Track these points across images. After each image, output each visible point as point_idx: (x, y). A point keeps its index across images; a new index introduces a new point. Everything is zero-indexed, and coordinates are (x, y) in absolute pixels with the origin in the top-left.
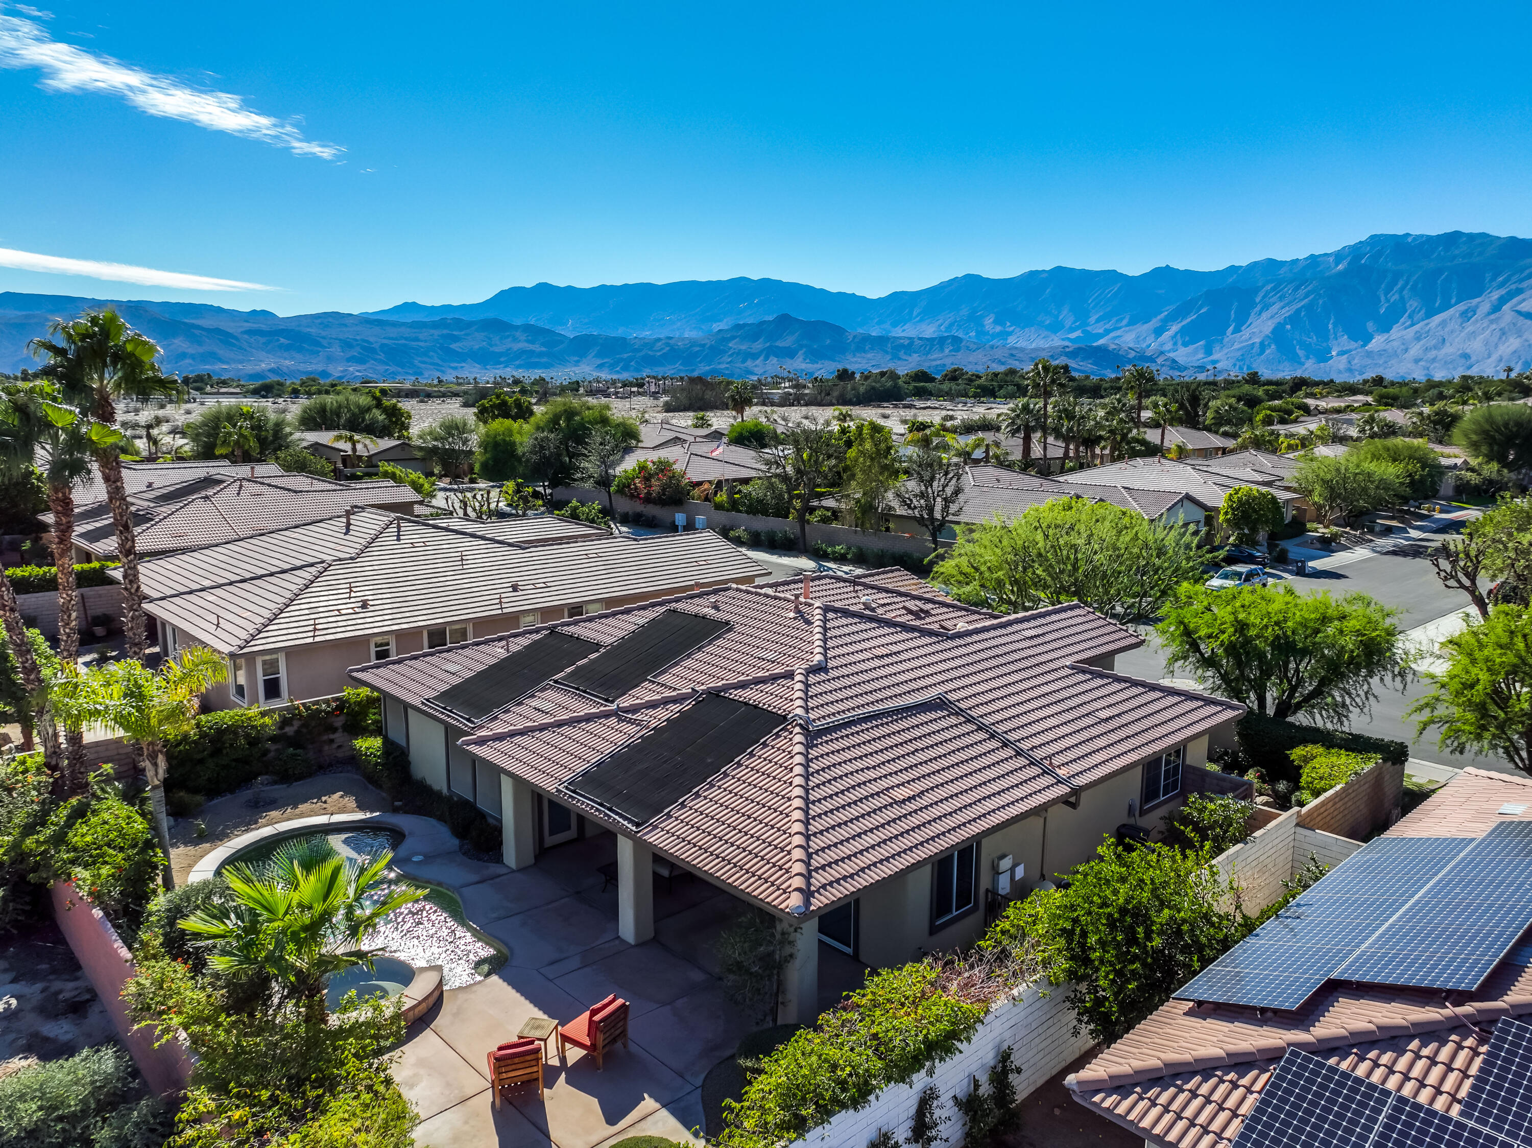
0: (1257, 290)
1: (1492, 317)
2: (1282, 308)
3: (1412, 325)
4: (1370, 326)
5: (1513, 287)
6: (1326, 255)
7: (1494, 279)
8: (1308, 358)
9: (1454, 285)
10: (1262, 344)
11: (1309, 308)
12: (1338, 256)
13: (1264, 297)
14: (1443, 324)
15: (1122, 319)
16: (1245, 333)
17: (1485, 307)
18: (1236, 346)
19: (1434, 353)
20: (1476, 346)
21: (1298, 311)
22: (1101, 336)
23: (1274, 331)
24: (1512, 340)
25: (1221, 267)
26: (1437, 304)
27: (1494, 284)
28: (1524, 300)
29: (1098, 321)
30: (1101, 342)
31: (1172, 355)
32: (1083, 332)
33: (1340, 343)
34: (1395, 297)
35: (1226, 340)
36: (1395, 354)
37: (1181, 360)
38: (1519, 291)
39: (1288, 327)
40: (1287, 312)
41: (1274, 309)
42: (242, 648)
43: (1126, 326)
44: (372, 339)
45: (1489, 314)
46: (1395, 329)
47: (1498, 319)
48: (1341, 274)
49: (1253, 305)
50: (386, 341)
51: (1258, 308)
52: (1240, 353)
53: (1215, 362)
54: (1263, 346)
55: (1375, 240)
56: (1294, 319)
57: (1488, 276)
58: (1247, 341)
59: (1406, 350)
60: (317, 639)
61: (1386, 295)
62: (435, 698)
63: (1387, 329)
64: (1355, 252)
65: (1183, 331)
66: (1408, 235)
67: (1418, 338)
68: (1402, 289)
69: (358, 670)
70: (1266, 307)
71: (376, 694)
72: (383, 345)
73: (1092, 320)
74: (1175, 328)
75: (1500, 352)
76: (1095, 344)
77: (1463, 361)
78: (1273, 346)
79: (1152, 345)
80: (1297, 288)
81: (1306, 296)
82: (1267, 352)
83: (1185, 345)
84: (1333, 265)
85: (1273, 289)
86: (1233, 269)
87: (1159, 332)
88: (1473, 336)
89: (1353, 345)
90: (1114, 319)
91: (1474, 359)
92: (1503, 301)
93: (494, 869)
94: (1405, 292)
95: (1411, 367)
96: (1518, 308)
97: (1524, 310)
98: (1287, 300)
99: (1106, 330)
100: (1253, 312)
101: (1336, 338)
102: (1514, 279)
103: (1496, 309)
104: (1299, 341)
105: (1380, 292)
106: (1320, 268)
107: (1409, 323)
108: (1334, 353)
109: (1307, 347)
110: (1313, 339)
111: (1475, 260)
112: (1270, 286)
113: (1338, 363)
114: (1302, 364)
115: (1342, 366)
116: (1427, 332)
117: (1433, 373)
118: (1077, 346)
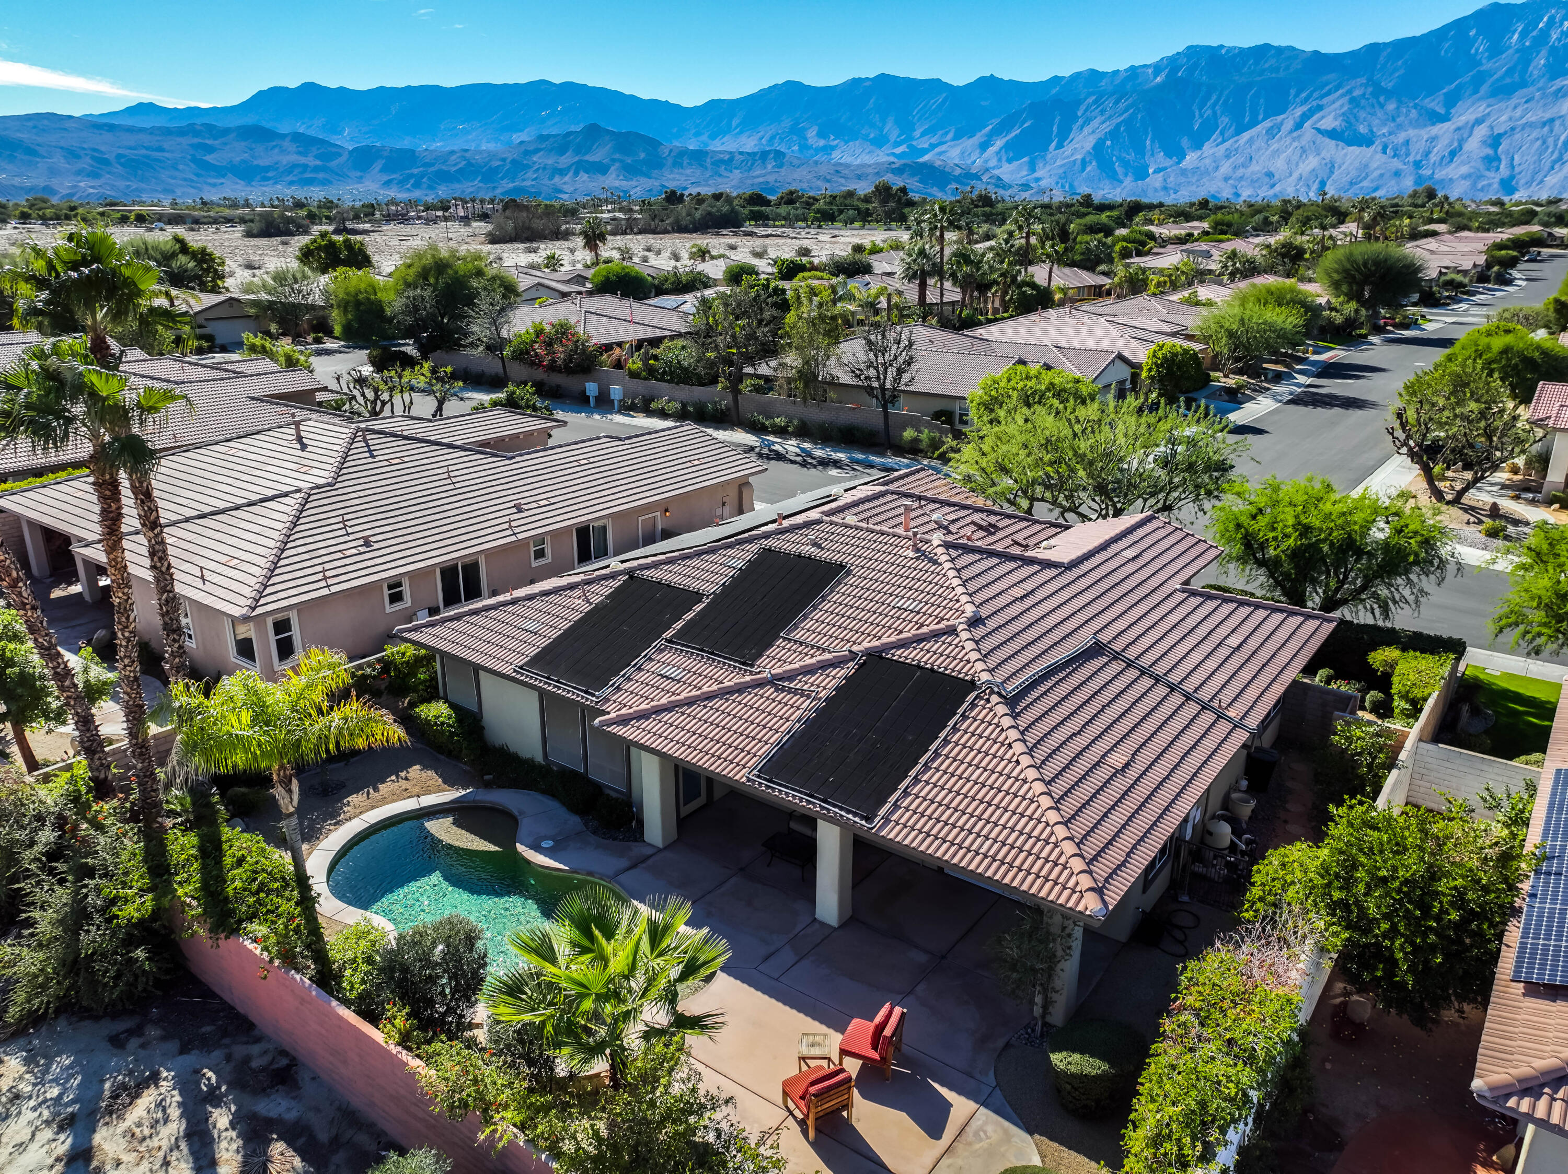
0: (1079, 103)
1: (1295, 134)
2: (1103, 122)
3: (1224, 141)
4: (1185, 142)
5: (1315, 103)
6: (1145, 66)
7: (1297, 95)
8: (1126, 175)
9: (1262, 101)
10: (1083, 160)
11: (1128, 122)
12: (1157, 68)
13: (1086, 111)
14: (1251, 141)
15: (947, 133)
16: (1068, 149)
17: (1289, 125)
18: (1059, 163)
19: (1240, 172)
20: (1279, 165)
21: (1118, 126)
22: (925, 151)
23: (1095, 147)
24: (1311, 158)
25: (1045, 77)
26: (1247, 119)
27: (1298, 100)
28: (1323, 117)
29: (923, 134)
30: (926, 158)
31: (997, 172)
32: (909, 146)
33: (1157, 161)
34: (1208, 113)
35: (1049, 156)
36: (1207, 172)
37: (1006, 178)
38: (1320, 108)
39: (1109, 143)
40: (1107, 127)
41: (1095, 123)
42: (254, 609)
43: (952, 140)
44: (103, 149)
45: (1291, 131)
46: (1207, 146)
47: (1299, 137)
48: (1160, 87)
49: (1075, 118)
50: (121, 151)
51: (1080, 121)
52: (1061, 171)
53: (1037, 180)
54: (1084, 163)
55: (1192, 51)
56: (1114, 134)
57: (1293, 92)
58: (1068, 157)
59: (1217, 168)
60: (334, 589)
61: (1200, 110)
62: (526, 664)
63: (1198, 146)
64: (1172, 63)
65: (1007, 146)
66: (1222, 46)
67: (1228, 157)
68: (1214, 105)
69: (409, 630)
70: (1088, 121)
71: (423, 652)
72: (119, 156)
73: (917, 133)
74: (999, 143)
75: (1300, 171)
76: (921, 160)
77: (1267, 179)
78: (1094, 163)
79: (977, 162)
80: (1117, 102)
81: (1126, 110)
82: (1088, 169)
83: (1009, 161)
84: (1151, 77)
85: (1095, 102)
86: (1056, 80)
87: (984, 146)
88: (1276, 153)
89: (1168, 162)
90: (940, 133)
91: (1277, 177)
92: (1305, 117)
93: (638, 850)
94: (1217, 108)
95: (1221, 184)
96: (1318, 126)
97: (1323, 127)
98: (1107, 114)
99: (931, 144)
100: (1075, 127)
101: (1152, 155)
102: (1315, 95)
103: (1299, 126)
104: (1119, 159)
105: (1195, 108)
106: (1140, 80)
107: (1220, 140)
108: (1151, 171)
109: (1126, 164)
110: (1131, 156)
111: (1282, 74)
112: (1091, 100)
113: (1155, 181)
114: (1121, 182)
115: (1158, 184)
116: (1236, 150)
117: (1240, 192)
118: (903, 161)
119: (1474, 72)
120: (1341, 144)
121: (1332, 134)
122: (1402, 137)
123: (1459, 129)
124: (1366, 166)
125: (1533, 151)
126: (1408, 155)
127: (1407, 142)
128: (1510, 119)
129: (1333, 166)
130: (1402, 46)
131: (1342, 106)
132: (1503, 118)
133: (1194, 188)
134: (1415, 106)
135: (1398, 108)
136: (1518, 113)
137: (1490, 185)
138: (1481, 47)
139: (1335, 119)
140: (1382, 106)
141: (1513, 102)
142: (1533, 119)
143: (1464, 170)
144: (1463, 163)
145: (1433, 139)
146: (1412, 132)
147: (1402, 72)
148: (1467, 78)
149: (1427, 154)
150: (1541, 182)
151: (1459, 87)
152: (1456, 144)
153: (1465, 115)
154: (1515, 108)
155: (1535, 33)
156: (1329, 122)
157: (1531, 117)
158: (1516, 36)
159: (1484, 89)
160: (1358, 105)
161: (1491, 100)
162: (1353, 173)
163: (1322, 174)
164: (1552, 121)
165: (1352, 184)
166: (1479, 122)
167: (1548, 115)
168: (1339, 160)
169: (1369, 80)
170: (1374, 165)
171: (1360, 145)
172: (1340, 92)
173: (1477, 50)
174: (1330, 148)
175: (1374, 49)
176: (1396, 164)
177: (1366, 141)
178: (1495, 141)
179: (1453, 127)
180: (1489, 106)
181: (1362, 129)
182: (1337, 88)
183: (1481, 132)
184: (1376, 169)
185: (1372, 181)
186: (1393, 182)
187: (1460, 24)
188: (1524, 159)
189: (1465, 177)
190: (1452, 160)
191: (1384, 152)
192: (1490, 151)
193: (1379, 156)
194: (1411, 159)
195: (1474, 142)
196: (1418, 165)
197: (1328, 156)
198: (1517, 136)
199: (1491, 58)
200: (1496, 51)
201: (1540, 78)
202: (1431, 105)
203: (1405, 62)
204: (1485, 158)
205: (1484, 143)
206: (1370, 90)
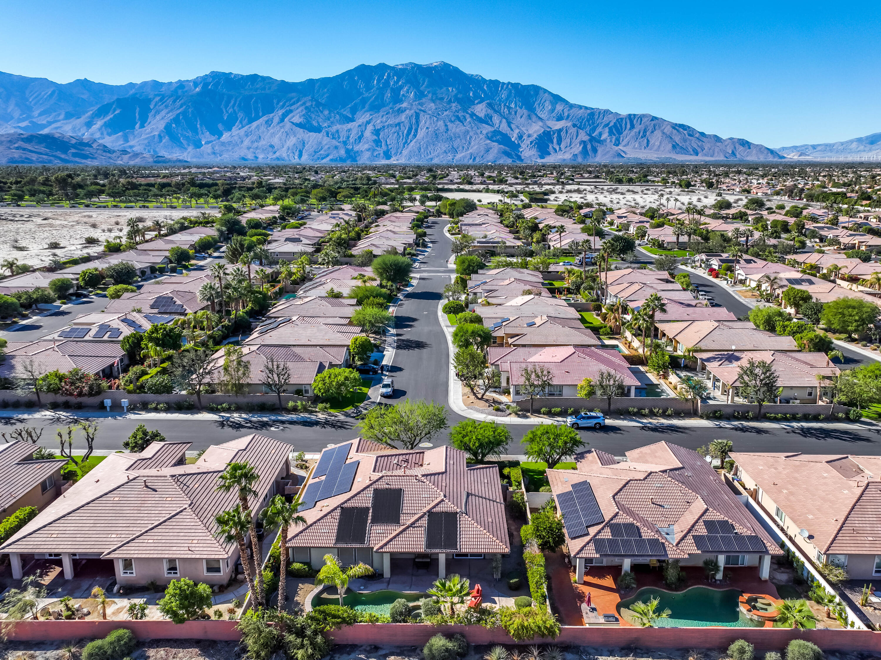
0: (150, 101)
1: (281, 125)
2: (168, 113)
3: (243, 127)
4: (220, 127)
5: (288, 108)
6: (187, 81)
7: (278, 103)
8: (189, 145)
9: (259, 105)
10: (159, 135)
11: (184, 113)
12: (195, 83)
13: (155, 105)
14: (258, 127)
15: (59, 115)
16: (148, 128)
17: (276, 120)
18: (144, 137)
19: (256, 144)
20: (275, 141)
21: (178, 115)
22: (44, 127)
23: (166, 128)
24: (292, 138)
25: (124, 83)
26: (253, 116)
27: (279, 106)
28: (294, 116)
29: (40, 115)
30: (45, 131)
31: (101, 141)
32: (30, 122)
33: (206, 137)
34: (231, 110)
35: (136, 133)
36: (237, 144)
37: (109, 145)
38: (291, 111)
39: (174, 125)
40: (171, 116)
41: (163, 113)
43: (63, 120)
45: (279, 123)
46: (234, 129)
47: (283, 126)
48: (199, 94)
49: (150, 110)
51: (153, 112)
52: (146, 142)
53: (131, 147)
54: (160, 137)
55: (215, 75)
56: (176, 120)
57: (275, 101)
58: (149, 133)
59: (242, 142)
61: (226, 109)
63: (230, 129)
64: (204, 81)
65: (106, 125)
66: (231, 73)
67: (247, 135)
68: (233, 106)
70: (158, 112)
73: (36, 113)
74: (99, 123)
75: (288, 145)
76: (41, 132)
77: (271, 149)
78: (167, 138)
79: (86, 135)
80: (174, 101)
81: (181, 106)
82: (164, 141)
83: (109, 135)
84: (193, 88)
85: (161, 100)
86: (132, 85)
87: (89, 124)
88: (273, 135)
89: (213, 138)
90: (54, 114)
91: (276, 148)
92: (284, 116)
94: (235, 108)
95: (246, 151)
96: (292, 120)
97: (294, 122)
98: (170, 108)
99: (48, 122)
100: (150, 115)
101: (203, 133)
102: (287, 104)
103: (282, 120)
104: (182, 135)
105: (222, 106)
106: (185, 90)
107: (240, 126)
108: (203, 143)
109: (187, 138)
110: (190, 134)
111: (267, 91)
112: (158, 99)
113: (207, 149)
114: (186, 149)
115: (209, 151)
116: (251, 132)
117: (257, 156)
118: (30, 133)
119: (360, 98)
120: (306, 131)
121: (299, 125)
122: (334, 129)
123: (360, 126)
124: (320, 143)
125: (394, 138)
126: (339, 138)
127: (337, 131)
128: (382, 122)
129: (304, 143)
130: (325, 81)
131: (302, 111)
132: (378, 121)
133: (231, 153)
134: (338, 113)
135: (329, 113)
136: (384, 119)
137: (379, 154)
138: (361, 85)
139: (300, 117)
140: (322, 112)
141: (381, 113)
142: (391, 123)
143: (366, 146)
144: (365, 143)
145: (349, 130)
146: (338, 127)
147: (327, 95)
148: (357, 101)
149: (348, 137)
150: (401, 153)
151: (356, 105)
152: (360, 133)
153: (362, 118)
154: (382, 117)
155: (383, 81)
156: (297, 119)
157: (390, 122)
158: (375, 82)
159: (367, 107)
160: (310, 111)
161: (371, 112)
162: (315, 147)
163: (300, 147)
164: (399, 124)
165: (315, 152)
166: (368, 122)
167: (397, 121)
168: (306, 140)
169: (313, 98)
170: (324, 142)
171: (315, 132)
172: (300, 103)
173: (360, 86)
174: (301, 133)
175: (311, 82)
176: (335, 142)
177: (318, 130)
178: (377, 132)
179: (357, 125)
180: (371, 115)
181: (315, 123)
182: (298, 101)
183: (370, 127)
184: (326, 144)
185: (325, 151)
186: (335, 152)
187: (349, 73)
188: (392, 141)
189: (368, 150)
190: (360, 141)
191: (328, 136)
192: (375, 137)
193: (325, 138)
194: (341, 140)
195: (368, 133)
196: (345, 143)
197: (300, 137)
198: (386, 130)
199: (367, 91)
200: (368, 88)
201: (390, 102)
202: (345, 113)
203: (328, 90)
204: (375, 141)
205: (373, 133)
206: (314, 103)
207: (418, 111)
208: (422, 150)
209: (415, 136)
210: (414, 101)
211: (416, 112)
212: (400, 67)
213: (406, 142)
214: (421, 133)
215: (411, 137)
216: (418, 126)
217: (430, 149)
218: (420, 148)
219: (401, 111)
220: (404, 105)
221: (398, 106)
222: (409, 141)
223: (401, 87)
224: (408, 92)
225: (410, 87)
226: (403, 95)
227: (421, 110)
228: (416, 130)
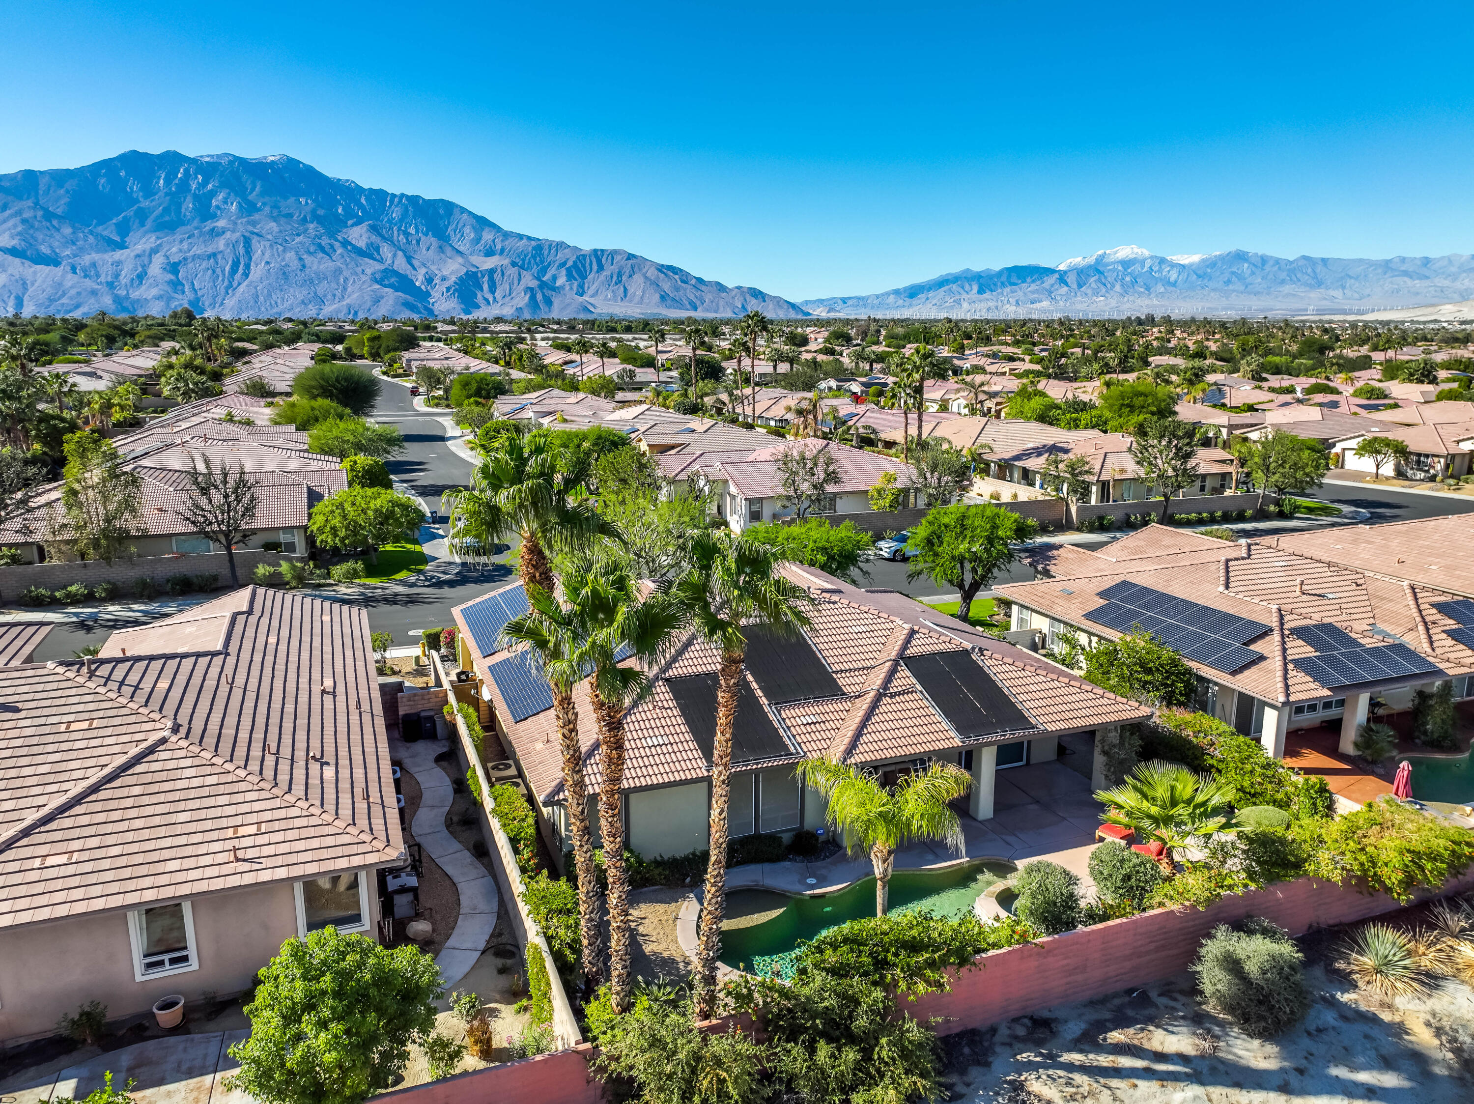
119: (135, 207)
120: (27, 263)
121: (13, 252)
122: (87, 259)
123: (138, 256)
124: (60, 284)
125: (207, 278)
126: (98, 276)
127: (94, 265)
128: (180, 251)
129: (25, 283)
130: (60, 177)
131: (15, 226)
132: (174, 250)
134: (91, 233)
135: (74, 233)
136: (185, 246)
138: (134, 187)
139: (12, 238)
140: (58, 230)
141: (178, 237)
142: (198, 252)
143: (154, 292)
144: (151, 286)
145: (118, 263)
146: (95, 256)
147: (67, 200)
148: (130, 212)
149: (117, 276)
150: (222, 304)
151: (126, 220)
152: (140, 269)
153: (141, 242)
154: (181, 241)
155: (177, 181)
157: (197, 250)
158: (162, 182)
159: (149, 223)
160: (32, 227)
161: (158, 234)
162: (50, 291)
163: (16, 291)
164: (214, 255)
165: (51, 300)
166: (154, 251)
167: (210, 250)
168: (30, 278)
169: (36, 203)
170: (68, 284)
171: (48, 265)
172: (9, 212)
173: (132, 189)
174: (17, 266)
175: (30, 176)
176: (89, 284)
177: (52, 261)
178: (173, 268)
179: (132, 254)
180: (158, 238)
181: (44, 249)
182: (6, 207)
183: (158, 260)
184: (72, 287)
185: (71, 298)
186: (92, 300)
187: (106, 163)
188: (202, 285)
189: (159, 298)
190: (141, 283)
191: (75, 272)
192: (172, 277)
193: (70, 276)
194: (102, 279)
195: (156, 268)
196: (111, 285)
197: (16, 273)
198: (190, 265)
199: (146, 197)
200: (149, 193)
201: (193, 219)
202: (105, 233)
203: (67, 191)
204: (170, 282)
205: (164, 269)
206: (40, 213)
207: (247, 234)
208: (262, 299)
209: (246, 275)
210: (238, 218)
211: (244, 236)
212: (207, 159)
213: (230, 285)
214: (257, 272)
215: (238, 276)
216: (250, 259)
217: (274, 297)
218: (257, 296)
219: (215, 233)
220: (221, 223)
221: (209, 225)
222: (235, 284)
223: (212, 194)
224: (226, 203)
225: (229, 194)
226: (218, 207)
227: (253, 233)
228: (248, 267)
